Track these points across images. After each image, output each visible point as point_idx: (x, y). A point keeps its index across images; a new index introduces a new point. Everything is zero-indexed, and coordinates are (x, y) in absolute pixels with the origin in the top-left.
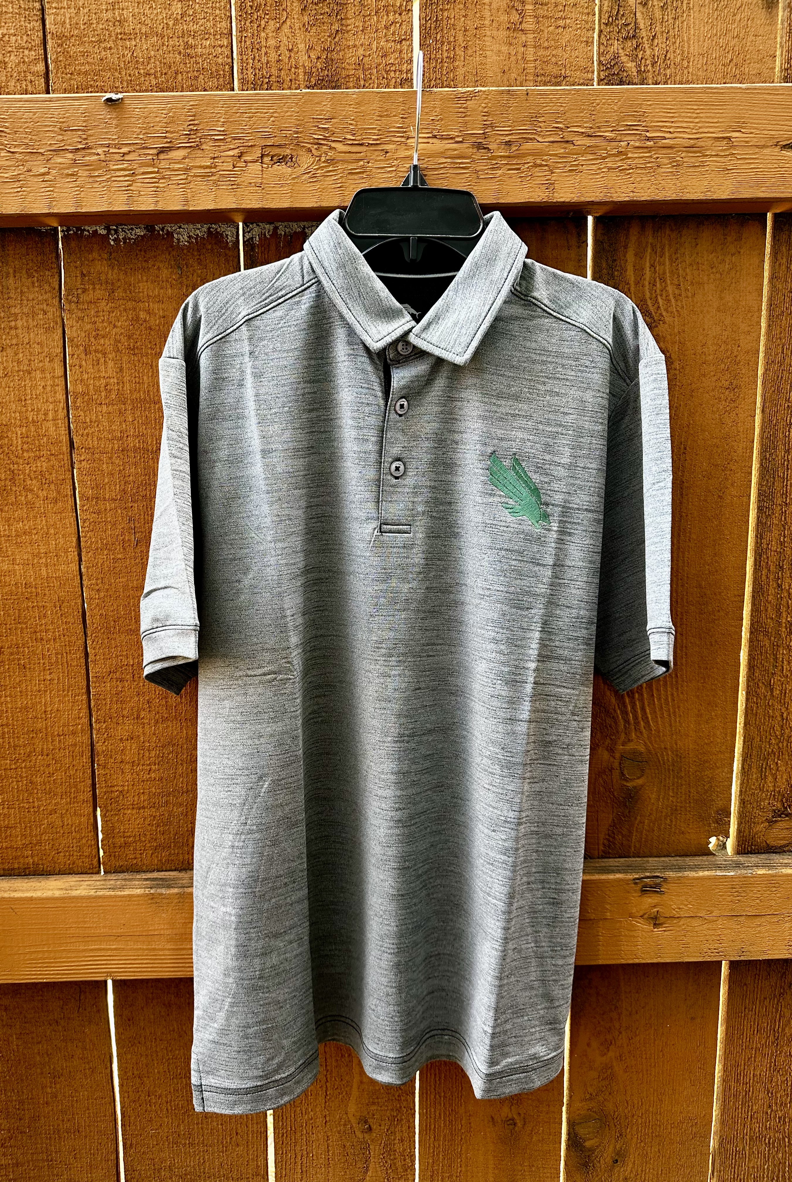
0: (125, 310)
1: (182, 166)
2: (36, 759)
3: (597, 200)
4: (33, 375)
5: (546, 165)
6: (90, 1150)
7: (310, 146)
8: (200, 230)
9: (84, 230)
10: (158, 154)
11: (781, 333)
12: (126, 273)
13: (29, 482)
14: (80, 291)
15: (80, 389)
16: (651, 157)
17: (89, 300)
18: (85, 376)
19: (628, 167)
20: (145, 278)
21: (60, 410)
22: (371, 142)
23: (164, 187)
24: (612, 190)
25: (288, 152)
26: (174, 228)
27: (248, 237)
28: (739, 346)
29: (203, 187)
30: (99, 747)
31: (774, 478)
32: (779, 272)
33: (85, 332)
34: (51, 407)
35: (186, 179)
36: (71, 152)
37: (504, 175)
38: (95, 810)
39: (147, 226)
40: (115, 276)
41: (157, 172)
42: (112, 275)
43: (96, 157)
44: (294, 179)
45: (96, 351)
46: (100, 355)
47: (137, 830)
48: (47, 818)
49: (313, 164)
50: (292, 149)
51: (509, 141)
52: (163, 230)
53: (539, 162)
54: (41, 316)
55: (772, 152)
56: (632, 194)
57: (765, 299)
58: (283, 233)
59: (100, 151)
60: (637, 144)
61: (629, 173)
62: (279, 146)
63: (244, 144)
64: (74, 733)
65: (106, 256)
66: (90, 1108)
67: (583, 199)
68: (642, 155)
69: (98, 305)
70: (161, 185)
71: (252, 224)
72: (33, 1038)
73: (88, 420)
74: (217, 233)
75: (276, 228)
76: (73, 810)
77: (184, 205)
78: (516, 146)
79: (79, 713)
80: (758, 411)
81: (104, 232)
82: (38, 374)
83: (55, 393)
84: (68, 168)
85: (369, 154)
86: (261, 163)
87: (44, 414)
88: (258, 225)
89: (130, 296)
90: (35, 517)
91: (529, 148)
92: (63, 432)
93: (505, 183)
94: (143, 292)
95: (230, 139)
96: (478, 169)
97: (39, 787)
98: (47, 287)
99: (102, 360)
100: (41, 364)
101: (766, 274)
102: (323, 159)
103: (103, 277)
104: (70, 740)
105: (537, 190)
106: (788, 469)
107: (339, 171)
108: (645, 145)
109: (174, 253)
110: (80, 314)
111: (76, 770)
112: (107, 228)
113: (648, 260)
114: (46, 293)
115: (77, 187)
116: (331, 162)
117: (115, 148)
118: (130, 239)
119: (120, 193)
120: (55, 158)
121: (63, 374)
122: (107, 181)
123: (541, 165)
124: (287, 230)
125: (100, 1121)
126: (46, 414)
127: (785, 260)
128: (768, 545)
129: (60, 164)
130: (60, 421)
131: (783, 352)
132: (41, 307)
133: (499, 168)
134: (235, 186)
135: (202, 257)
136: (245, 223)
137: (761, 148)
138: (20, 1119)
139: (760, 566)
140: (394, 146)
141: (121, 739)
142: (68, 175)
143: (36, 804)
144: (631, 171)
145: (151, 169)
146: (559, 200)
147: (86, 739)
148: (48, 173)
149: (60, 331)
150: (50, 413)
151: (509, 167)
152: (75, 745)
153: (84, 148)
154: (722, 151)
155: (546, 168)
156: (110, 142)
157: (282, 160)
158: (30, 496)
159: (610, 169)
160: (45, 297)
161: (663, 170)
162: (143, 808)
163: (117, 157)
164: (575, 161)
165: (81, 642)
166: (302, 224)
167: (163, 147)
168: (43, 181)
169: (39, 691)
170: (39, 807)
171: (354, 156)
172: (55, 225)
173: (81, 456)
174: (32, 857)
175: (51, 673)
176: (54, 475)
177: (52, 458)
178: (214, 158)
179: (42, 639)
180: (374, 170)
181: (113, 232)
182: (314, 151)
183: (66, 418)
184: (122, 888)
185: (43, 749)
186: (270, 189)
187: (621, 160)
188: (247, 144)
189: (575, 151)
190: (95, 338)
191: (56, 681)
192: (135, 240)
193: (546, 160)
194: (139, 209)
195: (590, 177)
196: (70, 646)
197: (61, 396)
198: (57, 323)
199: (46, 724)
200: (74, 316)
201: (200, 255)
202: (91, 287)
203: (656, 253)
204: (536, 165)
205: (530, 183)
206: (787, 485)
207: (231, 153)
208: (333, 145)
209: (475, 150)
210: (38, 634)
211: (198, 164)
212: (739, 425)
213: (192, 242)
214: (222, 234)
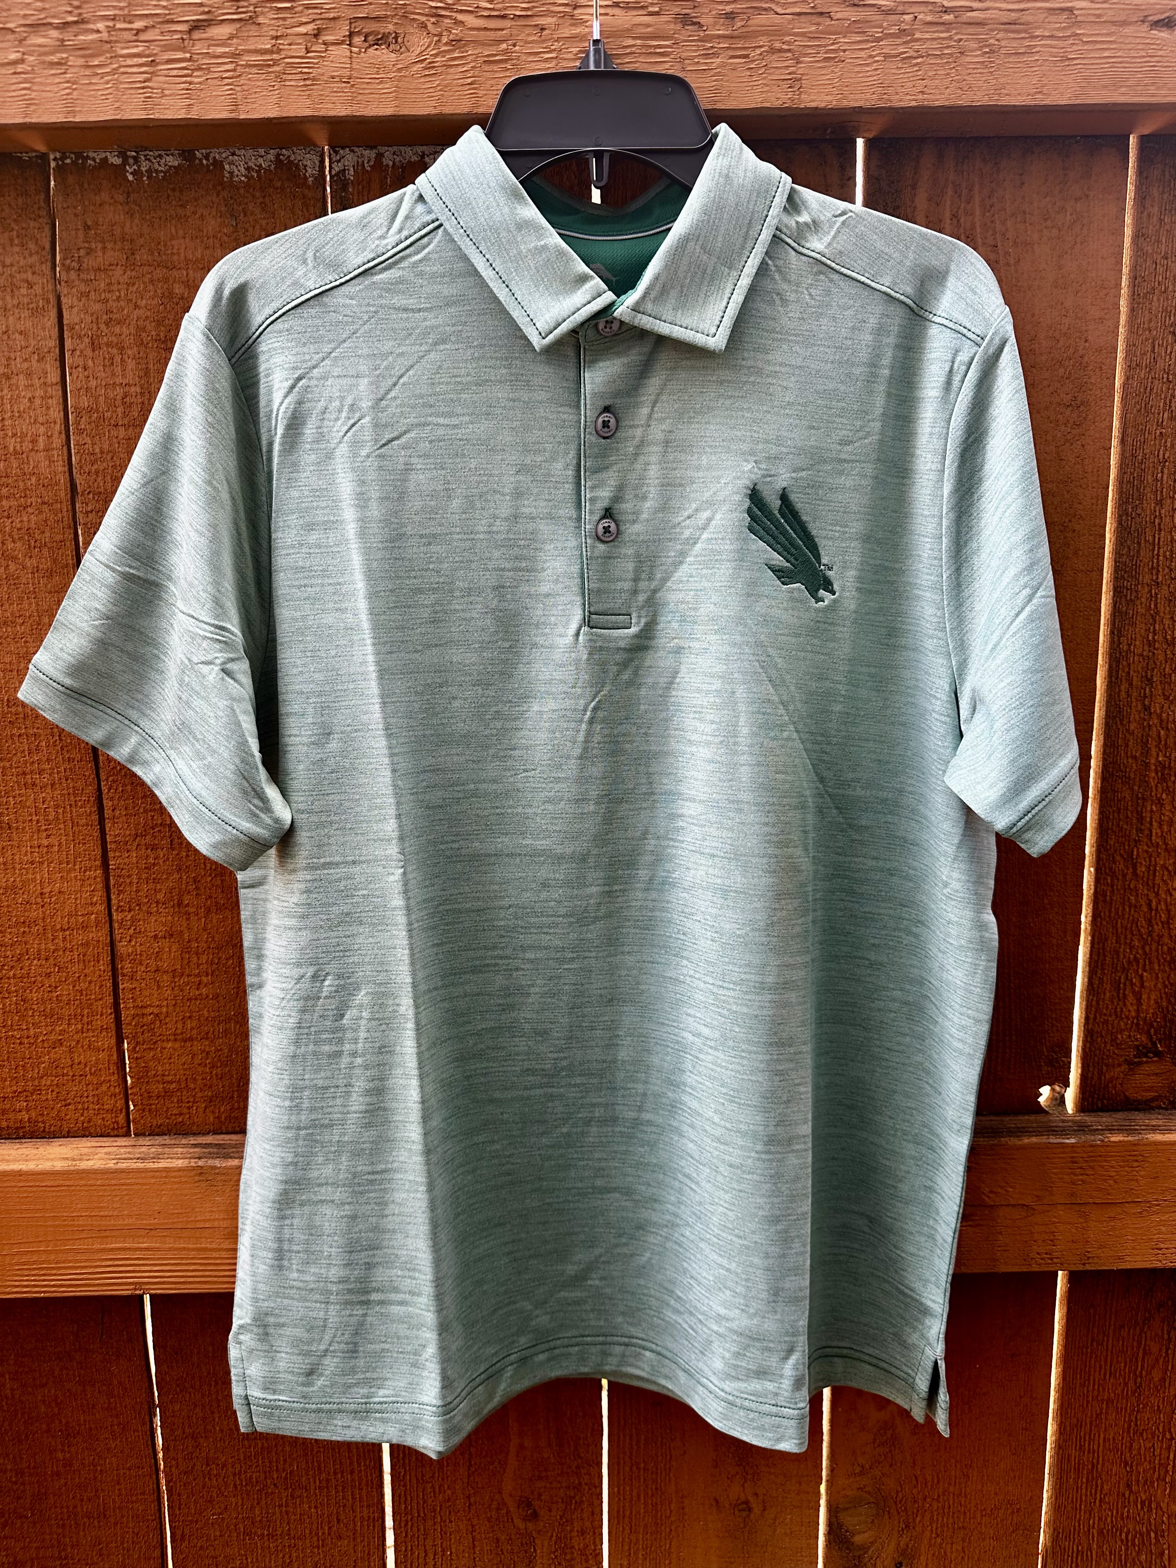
0: (152, 281)
1: (227, 50)
2: (30, 965)
3: (868, 105)
4: (14, 381)
5: (789, 51)
6: (122, 1543)
7: (424, 19)
8: (264, 159)
9: (88, 157)
10: (190, 31)
11: (1150, 321)
12: (152, 224)
13: (10, 545)
14: (82, 252)
15: (85, 402)
16: (950, 38)
17: (96, 266)
18: (93, 383)
19: (915, 55)
20: (181, 233)
21: (56, 435)
22: (518, 13)
23: (200, 83)
24: (891, 90)
25: (391, 27)
26: (224, 155)
27: (337, 169)
28: (1086, 341)
29: (260, 83)
30: (123, 948)
31: (1139, 544)
32: (1147, 228)
33: (92, 315)
34: (42, 430)
35: (234, 70)
36: (57, 28)
37: (723, 65)
38: (120, 1043)
39: (184, 151)
40: (135, 228)
41: (190, 60)
42: (131, 228)
43: (95, 36)
44: (400, 70)
45: (109, 345)
46: (115, 351)
47: (182, 1072)
48: (49, 1053)
49: (429, 46)
50: (396, 24)
51: (732, 13)
52: (207, 157)
53: (777, 45)
54: (24, 291)
55: (1137, 32)
56: (920, 96)
57: (1125, 270)
58: (391, 163)
59: (100, 26)
60: (929, 18)
61: (917, 64)
62: (377, 19)
63: (323, 16)
64: (84, 927)
65: (121, 198)
66: (122, 1481)
67: (845, 103)
68: (936, 35)
69: (111, 273)
70: (196, 80)
71: (343, 148)
72: (34, 1379)
73: (97, 450)
74: (291, 162)
75: (380, 155)
76: (86, 1042)
77: (232, 111)
78: (742, 20)
79: (92, 896)
80: (1115, 442)
81: (117, 161)
82: (22, 381)
83: (48, 408)
84: (52, 53)
85: (515, 32)
86: (349, 45)
87: (32, 442)
88: (353, 151)
89: (159, 259)
90: (20, 598)
91: (763, 22)
92: (60, 469)
93: (725, 78)
94: (179, 254)
95: (300, 8)
96: (684, 55)
97: (35, 1007)
98: (32, 246)
99: (118, 359)
100: (26, 365)
101: (1128, 231)
102: (445, 40)
103: (118, 231)
104: (80, 937)
105: (775, 88)
106: (1160, 530)
107: (470, 58)
108: (941, 21)
109: (225, 194)
110: (83, 288)
111: (90, 982)
112: (123, 155)
113: (948, 207)
114: (31, 255)
115: (68, 82)
116: (456, 43)
117: (125, 21)
118: (157, 171)
119: (133, 91)
120: (32, 37)
121: (58, 379)
122: (114, 72)
123: (780, 51)
124: (398, 159)
125: (136, 1502)
126: (34, 441)
127: (1156, 209)
128: (1129, 645)
129: (40, 46)
130: (55, 452)
131: (1153, 351)
132: (24, 276)
133: (716, 55)
134: (309, 81)
135: (267, 200)
136: (333, 147)
137: (1121, 26)
138: (19, 1498)
139: (1117, 678)
140: (555, 19)
141: (156, 936)
142: (52, 64)
143: (32, 1032)
144: (919, 60)
145: (180, 55)
146: (809, 105)
147: (102, 935)
148: (22, 61)
149: (53, 313)
150: (41, 440)
151: (731, 53)
152: (86, 944)
153: (76, 22)
154: (1058, 29)
155: (789, 55)
156: (117, 12)
157: (381, 40)
158: (12, 567)
159: (887, 56)
160: (30, 261)
161: (968, 59)
162: (191, 1039)
163: (128, 36)
164: (833, 44)
165: (91, 790)
166: (419, 149)
167: (198, 20)
168: (15, 73)
169: (32, 863)
170: (36, 1037)
171: (492, 35)
172: (42, 148)
173: (87, 504)
174: (28, 1110)
175: (48, 836)
176: (48, 534)
177: (45, 508)
178: (277, 38)
179: (34, 784)
180: (524, 57)
181: (131, 161)
182: (430, 26)
183: (65, 448)
184: (157, 1157)
185: (39, 950)
186: (364, 86)
187: (904, 43)
188: (327, 15)
189: (833, 29)
190: (107, 325)
191: (56, 849)
192: (165, 173)
193: (789, 43)
194: (162, 117)
195: (857, 69)
196: (75, 795)
197: (56, 414)
198: (48, 302)
199: (44, 913)
200: (74, 290)
201: (264, 197)
202: (100, 245)
203: (960, 196)
204: (773, 51)
205: (764, 78)
206: (1158, 555)
207: (302, 30)
208: (460, 17)
209: (679, 26)
210: (29, 777)
211: (252, 47)
212: (1086, 462)
213: (252, 176)
214: (297, 166)
